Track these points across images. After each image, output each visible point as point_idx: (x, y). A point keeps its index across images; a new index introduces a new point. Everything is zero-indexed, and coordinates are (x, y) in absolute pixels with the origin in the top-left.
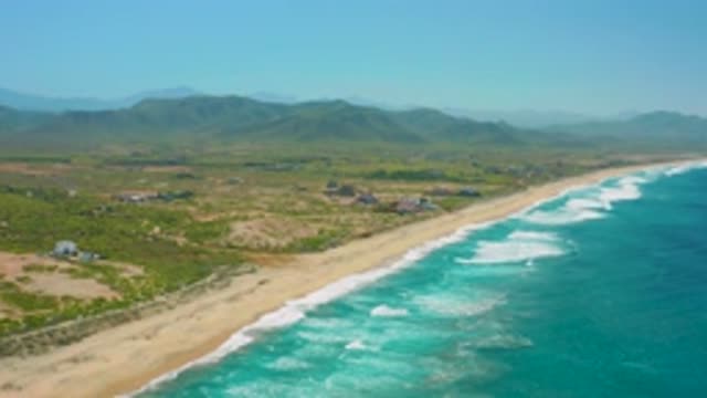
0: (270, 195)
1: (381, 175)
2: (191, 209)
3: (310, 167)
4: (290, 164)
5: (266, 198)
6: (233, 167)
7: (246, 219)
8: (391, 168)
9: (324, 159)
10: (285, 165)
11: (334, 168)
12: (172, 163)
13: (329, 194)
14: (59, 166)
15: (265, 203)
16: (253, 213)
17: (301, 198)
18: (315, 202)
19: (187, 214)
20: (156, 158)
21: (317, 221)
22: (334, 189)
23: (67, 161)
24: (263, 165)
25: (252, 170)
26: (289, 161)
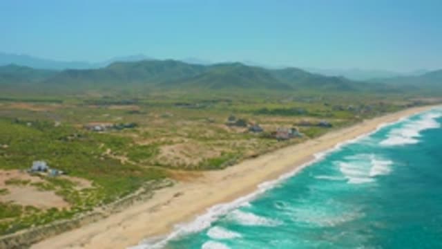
0: (189, 125)
1: (264, 112)
2: (135, 136)
3: (217, 106)
4: (205, 104)
5: (186, 128)
6: (168, 106)
7: (171, 143)
8: (271, 107)
9: (227, 101)
10: (202, 104)
11: (234, 106)
12: (128, 103)
13: (230, 125)
14: (54, 105)
15: (186, 131)
16: (176, 139)
17: (211, 128)
18: (220, 131)
19: (131, 140)
20: (119, 100)
21: (220, 145)
22: (233, 122)
23: (60, 102)
24: (187, 105)
25: (180, 107)
26: (205, 101)
